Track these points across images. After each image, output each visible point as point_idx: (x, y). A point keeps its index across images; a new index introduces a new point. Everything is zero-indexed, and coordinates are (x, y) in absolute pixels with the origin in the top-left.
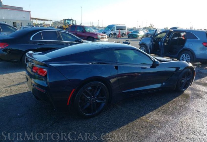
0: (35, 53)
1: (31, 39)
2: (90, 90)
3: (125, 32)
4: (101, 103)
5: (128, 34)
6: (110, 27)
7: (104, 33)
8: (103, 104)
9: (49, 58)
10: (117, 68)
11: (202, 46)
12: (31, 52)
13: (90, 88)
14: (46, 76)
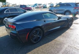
0: (8, 19)
1: (5, 12)
2: (35, 32)
3: (42, 6)
4: (40, 37)
5: (43, 6)
6: (36, 5)
7: (34, 7)
8: (41, 37)
9: (15, 21)
10: (45, 21)
11: (74, 9)
12: (6, 18)
13: (35, 31)
14: (15, 29)
